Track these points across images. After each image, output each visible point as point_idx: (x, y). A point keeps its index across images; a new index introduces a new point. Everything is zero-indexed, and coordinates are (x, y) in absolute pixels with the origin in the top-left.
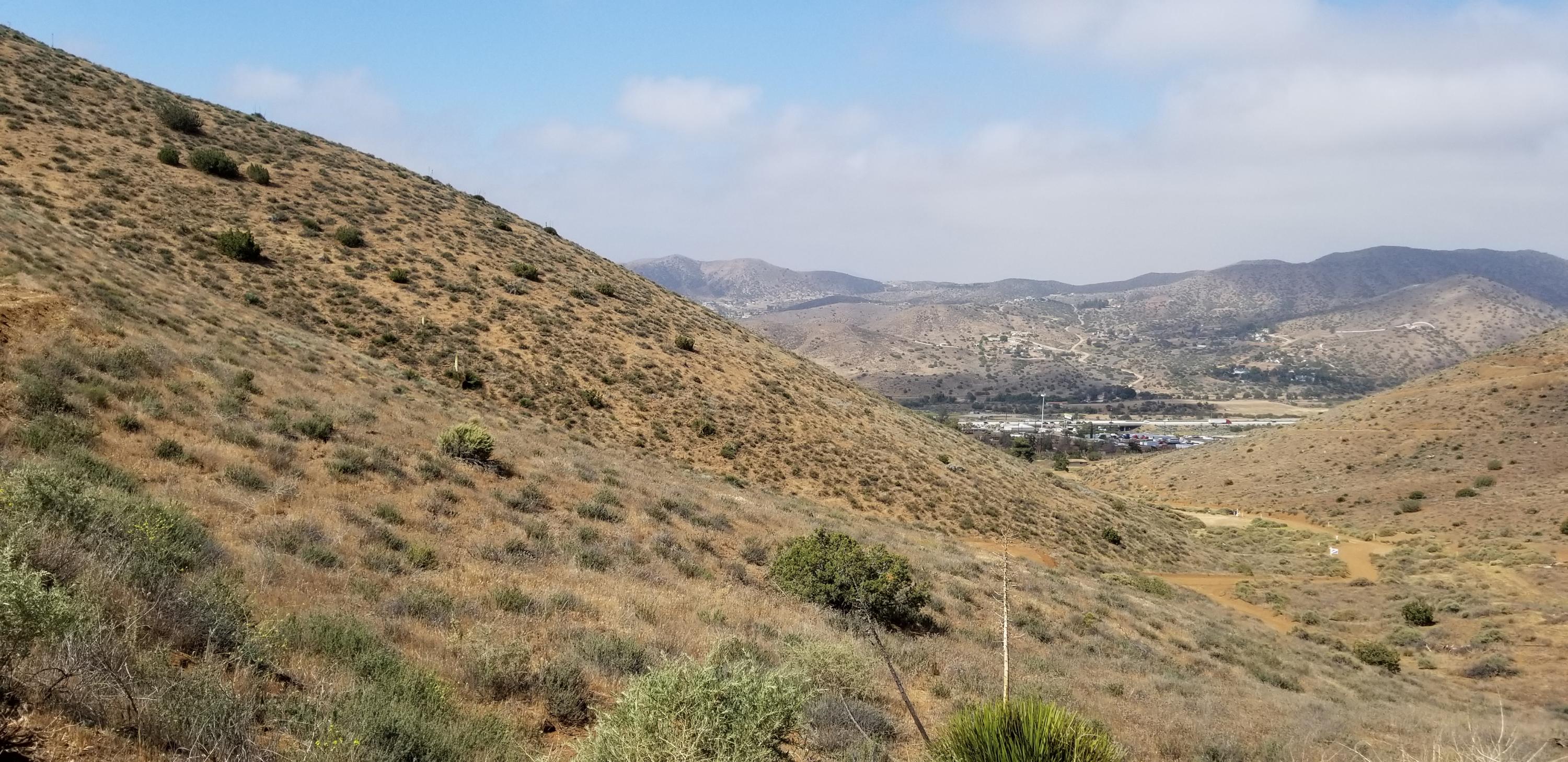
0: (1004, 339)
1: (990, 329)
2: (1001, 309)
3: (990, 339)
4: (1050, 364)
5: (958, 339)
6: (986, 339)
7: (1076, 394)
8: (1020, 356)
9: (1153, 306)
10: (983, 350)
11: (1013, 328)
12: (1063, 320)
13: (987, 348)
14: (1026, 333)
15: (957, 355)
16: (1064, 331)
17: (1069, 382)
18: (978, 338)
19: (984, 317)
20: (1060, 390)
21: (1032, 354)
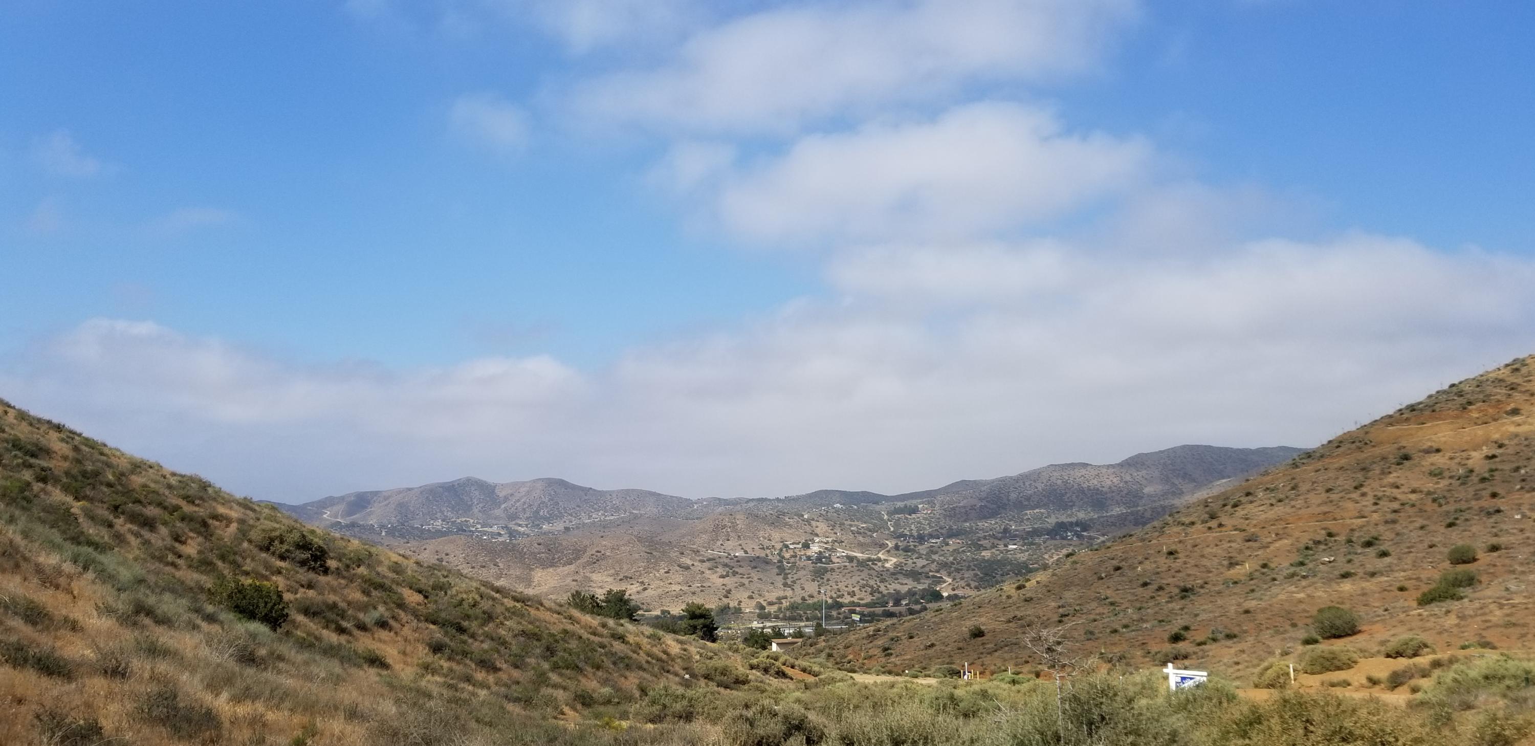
0: (806, 546)
1: (793, 538)
2: (806, 517)
3: (791, 547)
4: (852, 569)
5: (757, 548)
6: (787, 546)
7: (878, 599)
8: (821, 562)
9: (963, 510)
10: (783, 557)
11: (817, 535)
12: (871, 526)
13: (787, 555)
14: (830, 540)
15: (753, 564)
16: (871, 537)
17: (872, 587)
18: (779, 546)
19: (786, 524)
20: (862, 596)
21: (834, 559)
